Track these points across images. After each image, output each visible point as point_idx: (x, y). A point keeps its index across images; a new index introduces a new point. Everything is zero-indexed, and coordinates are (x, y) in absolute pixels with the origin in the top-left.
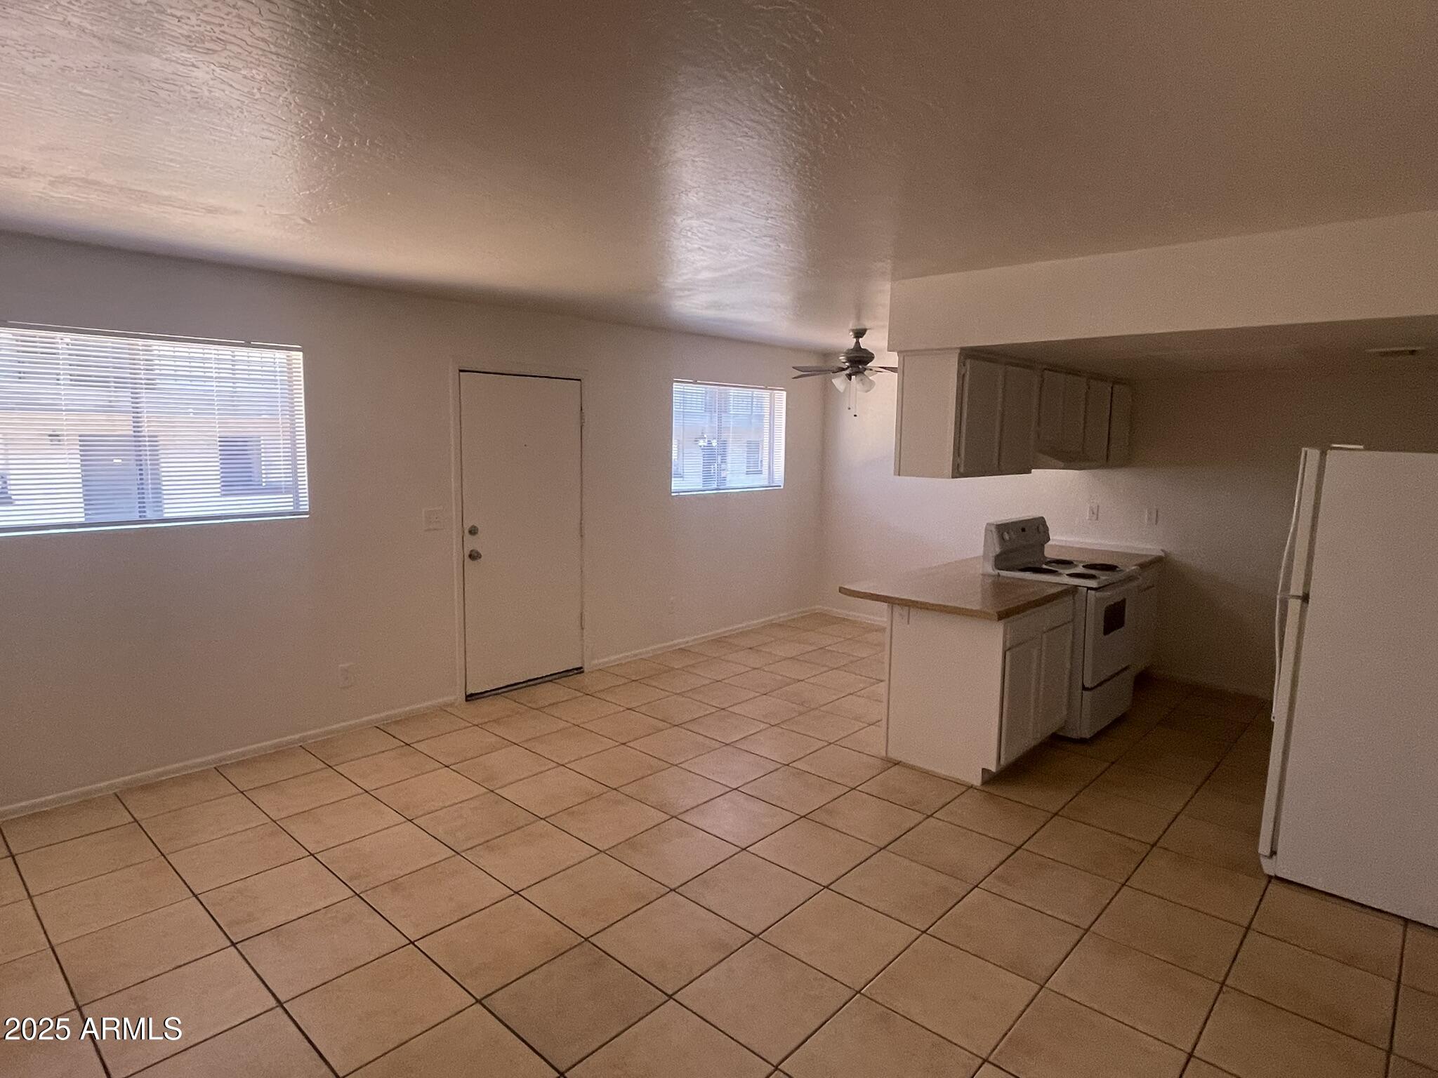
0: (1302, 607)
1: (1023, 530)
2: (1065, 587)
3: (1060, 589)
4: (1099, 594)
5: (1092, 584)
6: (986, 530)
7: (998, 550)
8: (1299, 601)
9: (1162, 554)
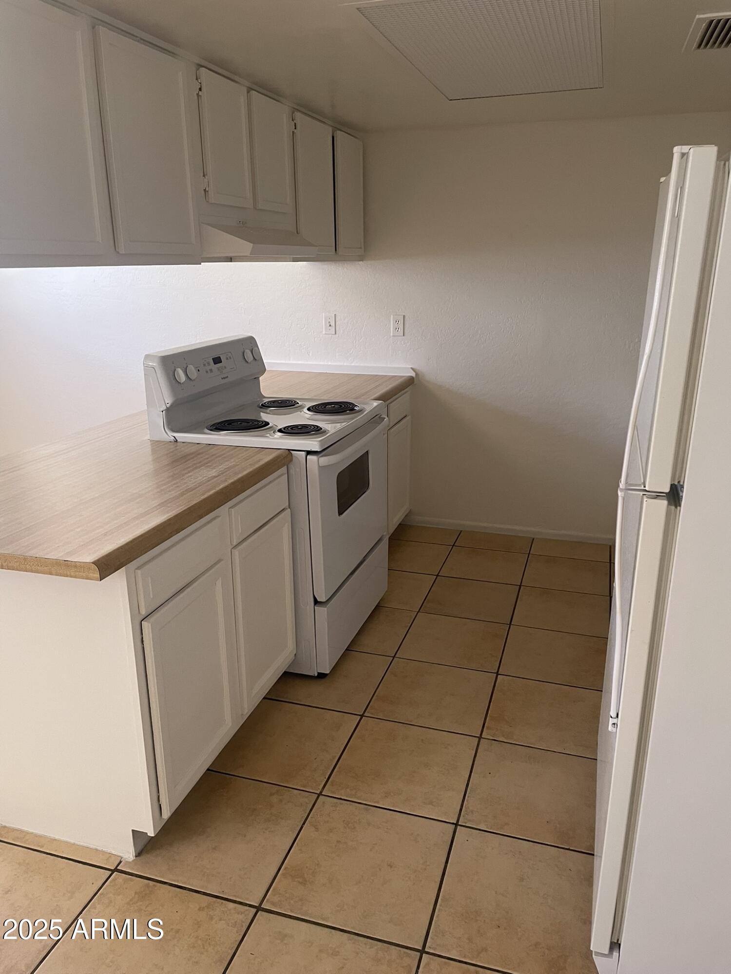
0: (668, 514)
1: (217, 360)
2: (277, 453)
3: (267, 458)
4: (324, 460)
5: (313, 443)
6: (146, 367)
7: (169, 401)
8: (665, 503)
9: (413, 374)
